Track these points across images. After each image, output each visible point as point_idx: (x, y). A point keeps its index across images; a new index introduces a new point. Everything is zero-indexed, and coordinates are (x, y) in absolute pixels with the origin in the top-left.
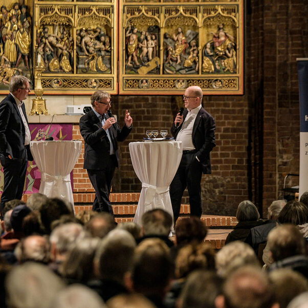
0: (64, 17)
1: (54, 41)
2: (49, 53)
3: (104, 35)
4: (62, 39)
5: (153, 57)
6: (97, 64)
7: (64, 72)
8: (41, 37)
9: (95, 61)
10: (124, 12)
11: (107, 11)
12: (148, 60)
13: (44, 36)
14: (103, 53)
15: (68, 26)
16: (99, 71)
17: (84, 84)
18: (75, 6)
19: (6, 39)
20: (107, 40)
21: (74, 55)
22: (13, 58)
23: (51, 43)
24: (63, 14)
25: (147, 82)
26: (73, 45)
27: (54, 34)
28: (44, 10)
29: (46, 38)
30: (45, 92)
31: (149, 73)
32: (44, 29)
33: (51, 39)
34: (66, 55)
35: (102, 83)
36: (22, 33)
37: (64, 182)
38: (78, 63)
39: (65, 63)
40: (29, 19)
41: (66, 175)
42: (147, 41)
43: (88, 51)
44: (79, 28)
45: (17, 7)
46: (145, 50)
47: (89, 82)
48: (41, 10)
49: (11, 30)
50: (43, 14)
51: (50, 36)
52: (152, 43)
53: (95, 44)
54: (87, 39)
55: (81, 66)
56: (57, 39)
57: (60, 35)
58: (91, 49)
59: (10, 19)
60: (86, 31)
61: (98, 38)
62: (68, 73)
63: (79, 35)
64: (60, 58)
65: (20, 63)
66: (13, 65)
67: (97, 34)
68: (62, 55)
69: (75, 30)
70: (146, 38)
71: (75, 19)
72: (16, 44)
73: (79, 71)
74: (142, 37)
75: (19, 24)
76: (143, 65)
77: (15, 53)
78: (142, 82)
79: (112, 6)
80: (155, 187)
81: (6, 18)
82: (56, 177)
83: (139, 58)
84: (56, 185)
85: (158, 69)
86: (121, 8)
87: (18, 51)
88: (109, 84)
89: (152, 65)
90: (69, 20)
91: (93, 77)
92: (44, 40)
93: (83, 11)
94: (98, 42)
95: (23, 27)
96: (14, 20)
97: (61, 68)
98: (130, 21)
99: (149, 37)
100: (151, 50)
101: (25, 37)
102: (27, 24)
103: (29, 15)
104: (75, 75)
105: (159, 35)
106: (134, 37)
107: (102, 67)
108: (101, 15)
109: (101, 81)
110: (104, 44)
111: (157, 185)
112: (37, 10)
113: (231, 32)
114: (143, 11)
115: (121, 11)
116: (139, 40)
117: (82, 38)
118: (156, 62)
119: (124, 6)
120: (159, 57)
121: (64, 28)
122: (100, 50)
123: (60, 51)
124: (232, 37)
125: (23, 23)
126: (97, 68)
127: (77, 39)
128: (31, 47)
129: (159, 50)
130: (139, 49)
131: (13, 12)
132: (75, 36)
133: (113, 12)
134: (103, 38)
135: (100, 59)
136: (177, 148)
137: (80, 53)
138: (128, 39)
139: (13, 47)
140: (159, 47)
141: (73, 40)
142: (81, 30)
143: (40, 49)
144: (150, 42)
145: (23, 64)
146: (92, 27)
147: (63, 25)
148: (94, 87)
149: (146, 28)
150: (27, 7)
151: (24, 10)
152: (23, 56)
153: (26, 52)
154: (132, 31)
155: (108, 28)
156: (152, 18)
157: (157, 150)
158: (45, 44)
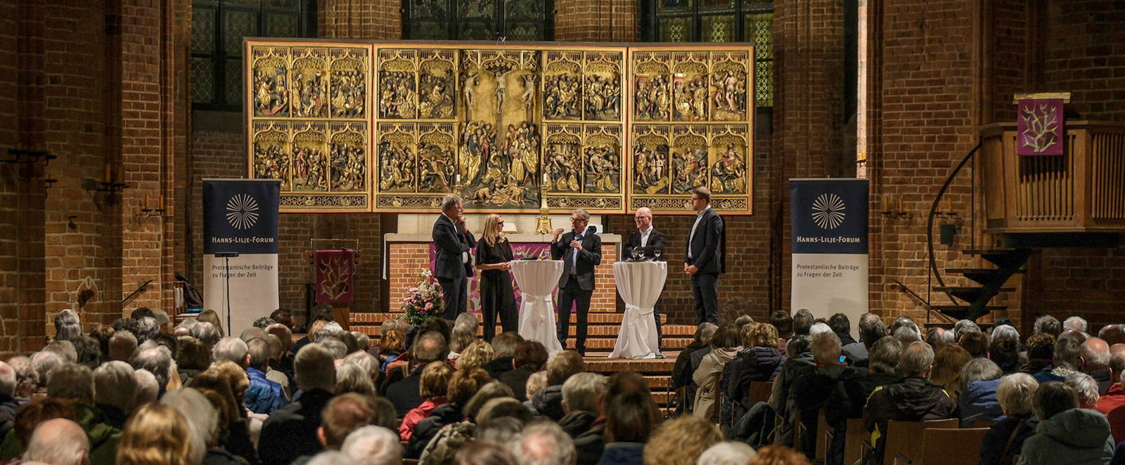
0: (572, 136)
1: (562, 160)
2: (556, 172)
3: (612, 154)
4: (570, 158)
5: (661, 176)
6: (605, 183)
7: (572, 191)
8: (548, 156)
9: (603, 180)
10: (633, 131)
11: (616, 130)
12: (657, 180)
13: (551, 155)
14: (611, 172)
15: (576, 145)
16: (607, 190)
17: (592, 203)
18: (583, 124)
19: (513, 158)
20: (616, 159)
21: (582, 173)
22: (520, 177)
23: (558, 162)
24: (571, 133)
25: (655, 201)
26: (581, 164)
27: (561, 153)
28: (552, 129)
29: (554, 157)
30: (551, 211)
31: (657, 192)
32: (552, 147)
33: (559, 157)
34: (574, 174)
35: (610, 203)
36: (529, 152)
37: (545, 302)
38: (586, 182)
39: (573, 183)
40: (537, 137)
41: (547, 295)
42: (656, 160)
43: (596, 170)
44: (587, 147)
45: (525, 125)
46: (654, 169)
47: (597, 201)
48: (549, 129)
49: (518, 148)
50: (550, 133)
51: (557, 154)
52: (661, 162)
53: (604, 163)
54: (595, 158)
55: (588, 185)
56: (565, 158)
57: (567, 154)
58: (599, 168)
59: (518, 138)
60: (594, 149)
61: (606, 157)
62: (575, 192)
63: (587, 154)
64: (567, 177)
65: (528, 181)
66: (520, 184)
67: (605, 153)
68: (570, 173)
69: (583, 148)
70: (655, 157)
71: (583, 138)
72: (523, 163)
73: (587, 190)
74: (651, 156)
75: (527, 142)
76: (651, 185)
77: (522, 172)
78: (650, 202)
79: (621, 125)
80: (638, 308)
81: (513, 136)
82: (537, 297)
83: (647, 177)
84: (536, 305)
85: (666, 188)
86: (630, 126)
87: (526, 170)
88: (617, 203)
89: (661, 185)
90: (577, 139)
91: (600, 196)
92: (551, 158)
93: (590, 129)
94: (606, 162)
95: (531, 146)
96: (522, 138)
97: (568, 187)
98: (639, 140)
99: (658, 157)
100: (659, 169)
101: (532, 156)
102: (534, 143)
103: (536, 133)
104: (582, 194)
105: (668, 154)
106: (643, 156)
107: (610, 186)
108: (610, 134)
109: (608, 200)
110: (613, 163)
111: (641, 306)
112: (545, 129)
113: (741, 152)
114: (652, 130)
115: (630, 130)
116: (648, 159)
117: (590, 156)
118: (665, 182)
119: (633, 125)
120: (668, 177)
121: (572, 148)
122: (608, 169)
123: (568, 169)
124: (742, 157)
125: (531, 141)
126: (605, 187)
127: (585, 158)
128: (538, 165)
129: (668, 169)
130: (648, 168)
131: (521, 130)
132: (583, 155)
133: (621, 131)
134: (611, 157)
135: (608, 178)
136: (661, 269)
137: (588, 172)
138: (636, 158)
139: (520, 165)
140: (668, 166)
141: (581, 159)
142: (589, 149)
143: (548, 168)
144: (659, 161)
145: (530, 183)
146: (601, 146)
147: (571, 143)
148: (602, 206)
149: (655, 147)
150: (535, 126)
151: (532, 129)
152: (530, 175)
153: (534, 170)
154: (641, 150)
155: (617, 147)
156: (661, 137)
157: (640, 272)
158: (553, 162)
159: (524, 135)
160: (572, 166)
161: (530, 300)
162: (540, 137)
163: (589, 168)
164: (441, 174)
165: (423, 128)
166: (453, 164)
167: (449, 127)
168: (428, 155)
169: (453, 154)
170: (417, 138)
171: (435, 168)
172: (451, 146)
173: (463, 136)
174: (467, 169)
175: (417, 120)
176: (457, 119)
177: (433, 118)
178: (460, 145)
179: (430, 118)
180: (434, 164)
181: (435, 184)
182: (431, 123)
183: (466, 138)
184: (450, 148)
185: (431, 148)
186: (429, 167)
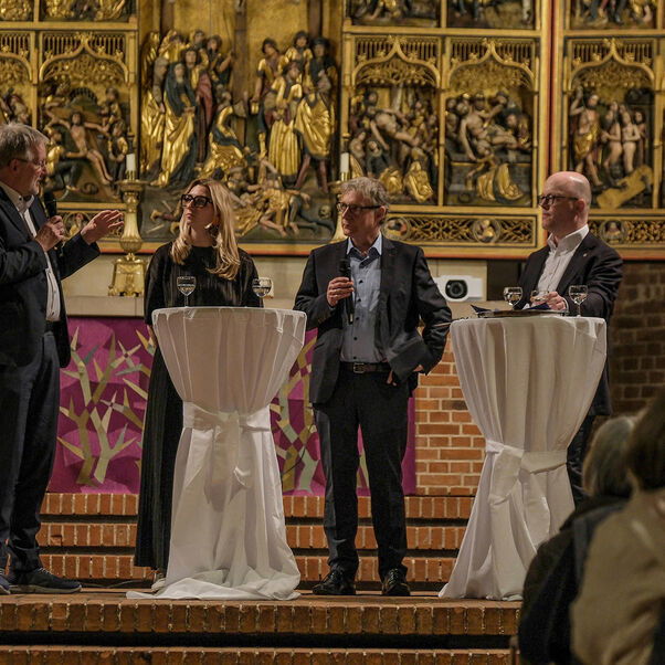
0: (418, 67)
1: (391, 125)
2: (377, 153)
3: (514, 112)
4: (411, 119)
5: (635, 165)
6: (495, 183)
7: (414, 201)
8: (359, 115)
9: (491, 174)
10: (565, 54)
11: (526, 51)
12: (625, 174)
13: (365, 114)
14: (512, 156)
15: (425, 90)
16: (501, 200)
17: (464, 231)
18: (444, 37)
19: (273, 120)
20: (524, 124)
21: (439, 159)
22: (289, 165)
23: (382, 130)
24: (413, 58)
25: (619, 227)
26: (437, 135)
27: (390, 110)
28: (366, 48)
29: (372, 118)
31: (625, 205)
32: (367, 95)
33: (384, 119)
34: (420, 160)
35: (508, 231)
36: (312, 105)
37: (247, 431)
38: (449, 178)
39: (418, 183)
40: (332, 71)
41: (253, 408)
42: (623, 125)
43: (475, 150)
44: (454, 94)
45: (302, 42)
46: (617, 148)
47: (476, 227)
48: (359, 49)
49: (286, 96)
50: (363, 57)
51: (380, 112)
52: (633, 131)
53: (493, 134)
54: (472, 120)
55: (455, 187)
56: (398, 121)
57: (406, 111)
58: (482, 146)
59: (286, 71)
60: (472, 101)
61: (501, 120)
62: (424, 204)
63: (454, 110)
64: (404, 167)
65: (307, 179)
66: (287, 183)
67: (497, 109)
68: (409, 159)
69: (443, 97)
70: (620, 119)
71: (444, 72)
72: (297, 133)
73: (452, 198)
74: (610, 116)
75: (308, 83)
76: (610, 186)
77: (295, 153)
78: (607, 227)
79: (537, 40)
81: (274, 69)
83: (600, 169)
84: (221, 439)
85: (647, 194)
86: (559, 43)
87: (303, 151)
88: (525, 232)
89: (634, 186)
90: (429, 74)
91: (485, 215)
92: (366, 122)
93: (462, 51)
94: (500, 130)
95: (316, 91)
96: (293, 72)
97: (407, 191)
98: (581, 76)
99: (627, 117)
100: (630, 147)
101: (319, 115)
102: (325, 84)
103: (330, 60)
104: (440, 208)
105: (651, 111)
106: (591, 116)
107: (509, 190)
108: (509, 61)
109: (505, 224)
110: (516, 134)
111: (528, 447)
112: (349, 49)
114: (613, 51)
115: (558, 53)
117: (461, 116)
118: (643, 179)
119: (566, 39)
120: (651, 165)
121: (417, 97)
122: (504, 149)
123: (405, 149)
125: (316, 81)
126: (496, 193)
127: (448, 120)
128: (334, 140)
129: (652, 148)
130: (602, 146)
131: (293, 54)
132: (444, 113)
133: (538, 54)
134: (512, 119)
135: (505, 170)
136: (586, 338)
137: (454, 156)
138: (574, 122)
139: (290, 137)
140: (652, 140)
141: (437, 124)
142: (460, 99)
143: (356, 145)
144: (630, 128)
145: (314, 182)
146: (488, 93)
147: (414, 86)
148: (488, 240)
149: (620, 95)
150: (327, 44)
151: (320, 50)
152: (315, 162)
153: (322, 151)
154: (584, 102)
155: (526, 93)
156: (635, 69)
157: (524, 341)
158: (369, 132)
159: (301, 65)
160: (417, 141)
161: (204, 424)
162: (339, 71)
163: (458, 147)
164: (95, 156)
165: (53, 44)
166: (125, 134)
167: (115, 43)
168: (65, 112)
169: (125, 110)
170: (36, 69)
171: (81, 144)
172: (122, 90)
173: (152, 67)
174: (160, 146)
175: (36, 24)
176: (133, 24)
177: (76, 19)
178: (143, 90)
179: (68, 19)
180: (77, 133)
181: (81, 182)
182: (71, 32)
183: (159, 72)
184: (117, 95)
185: (73, 93)
186: (65, 141)
